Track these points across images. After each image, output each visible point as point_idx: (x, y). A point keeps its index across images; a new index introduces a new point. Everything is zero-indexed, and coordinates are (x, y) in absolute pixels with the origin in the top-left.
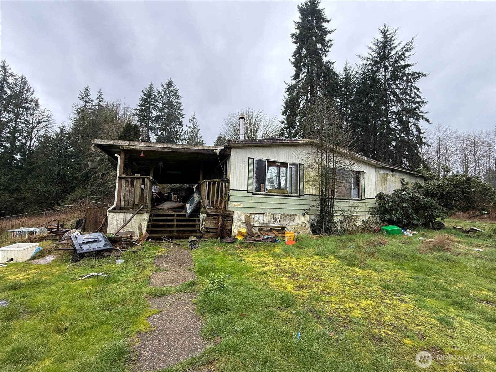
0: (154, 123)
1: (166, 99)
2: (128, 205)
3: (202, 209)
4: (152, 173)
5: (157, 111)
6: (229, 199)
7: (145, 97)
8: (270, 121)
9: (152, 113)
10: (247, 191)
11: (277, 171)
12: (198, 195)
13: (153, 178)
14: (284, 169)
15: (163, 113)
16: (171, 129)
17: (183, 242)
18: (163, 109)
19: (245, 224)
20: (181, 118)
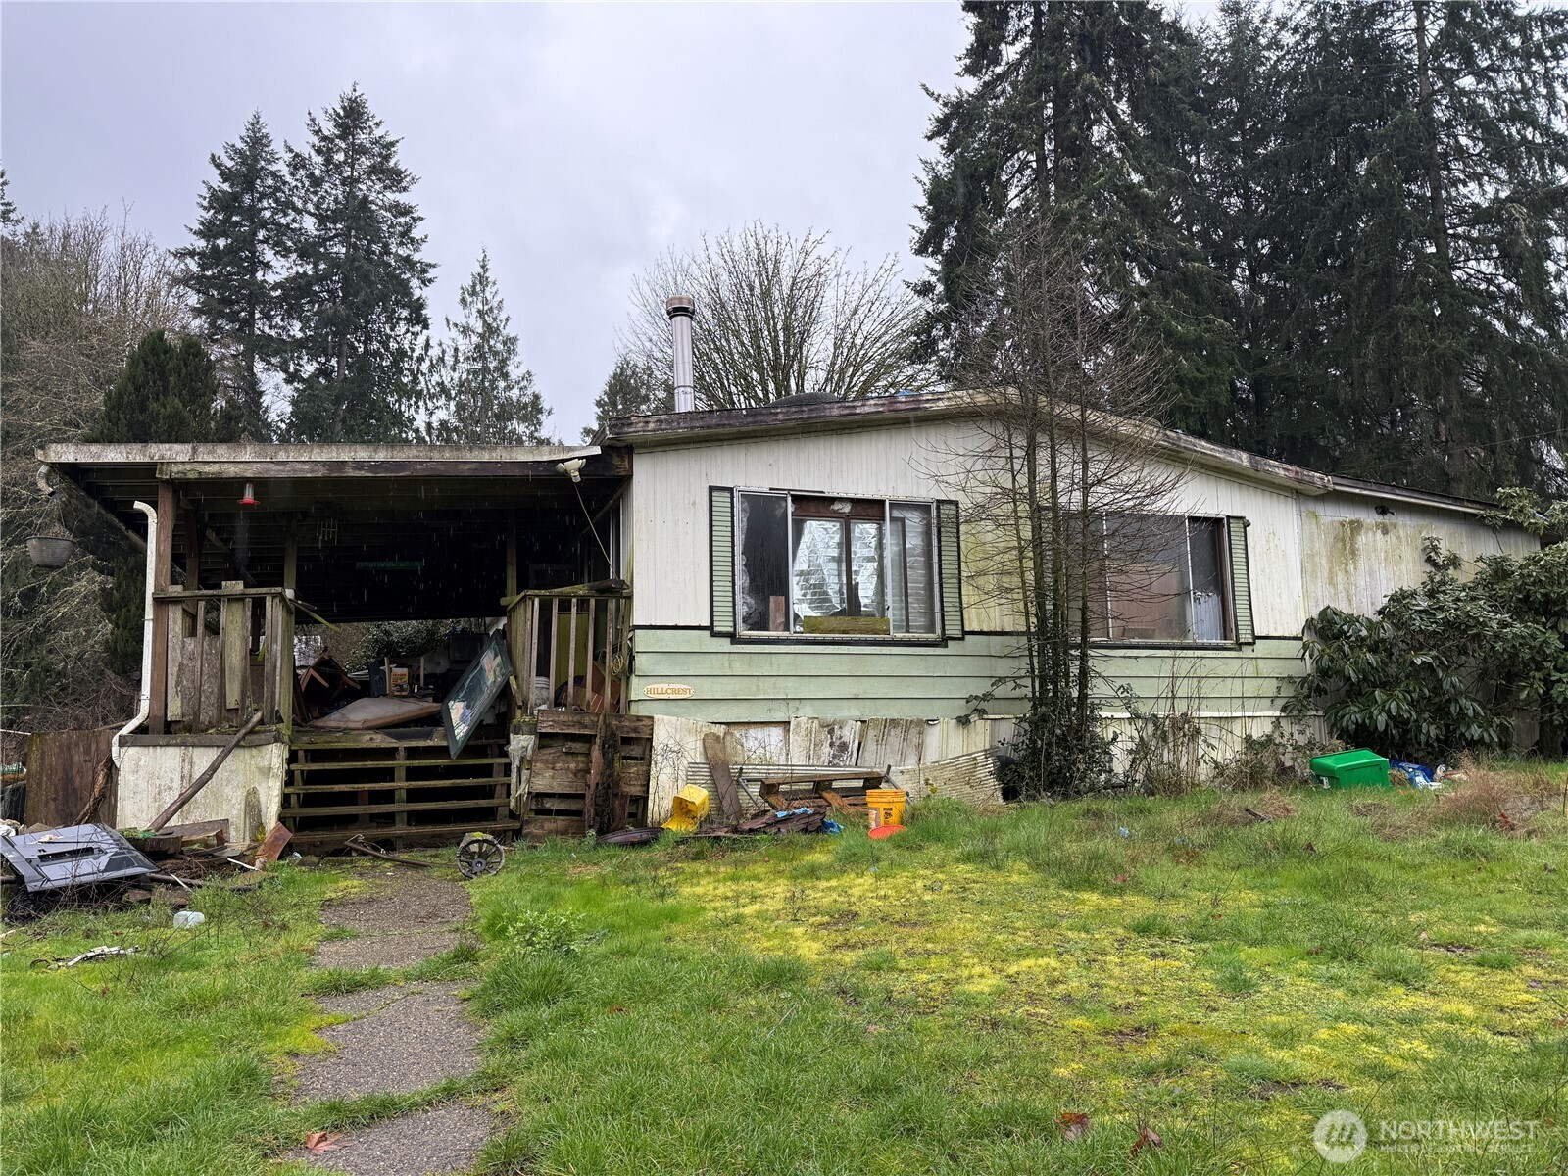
0: (278, 320)
1: (333, 192)
2: (196, 715)
3: (519, 717)
4: (290, 573)
5: (294, 256)
6: (631, 669)
7: (226, 187)
8: (869, 281)
9: (268, 265)
10: (711, 628)
11: (837, 538)
12: (499, 658)
13: (297, 596)
14: (871, 528)
15: (322, 266)
16: (365, 343)
17: (436, 856)
18: (323, 241)
19: (705, 771)
20: (415, 283)
